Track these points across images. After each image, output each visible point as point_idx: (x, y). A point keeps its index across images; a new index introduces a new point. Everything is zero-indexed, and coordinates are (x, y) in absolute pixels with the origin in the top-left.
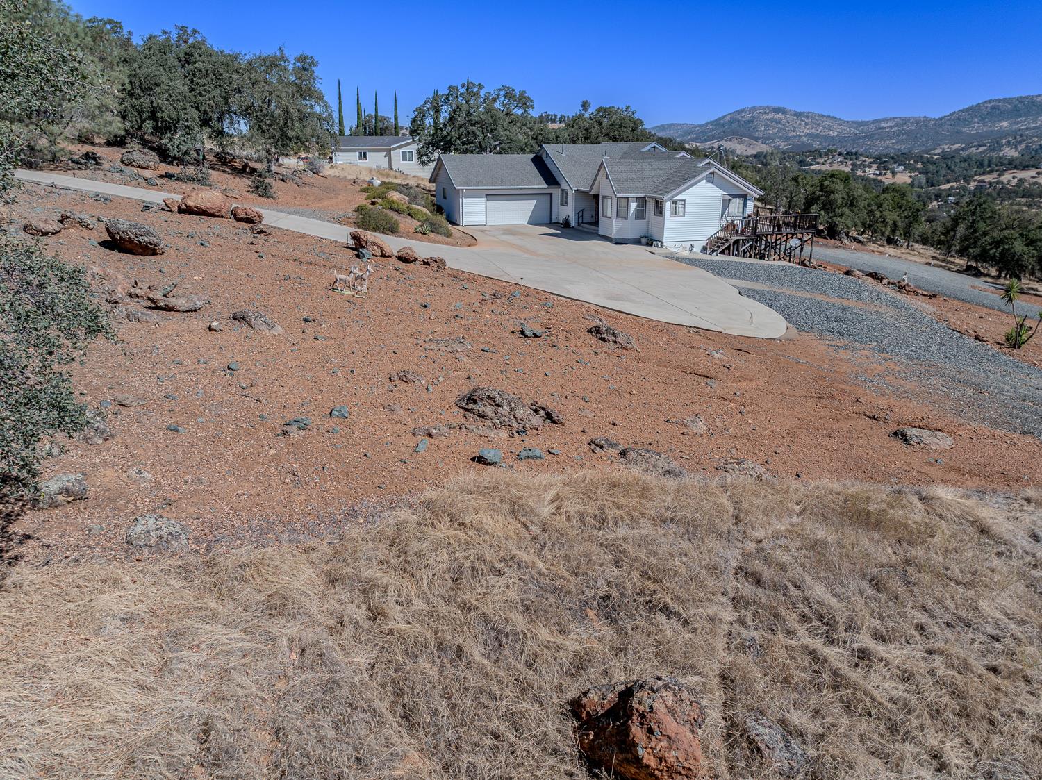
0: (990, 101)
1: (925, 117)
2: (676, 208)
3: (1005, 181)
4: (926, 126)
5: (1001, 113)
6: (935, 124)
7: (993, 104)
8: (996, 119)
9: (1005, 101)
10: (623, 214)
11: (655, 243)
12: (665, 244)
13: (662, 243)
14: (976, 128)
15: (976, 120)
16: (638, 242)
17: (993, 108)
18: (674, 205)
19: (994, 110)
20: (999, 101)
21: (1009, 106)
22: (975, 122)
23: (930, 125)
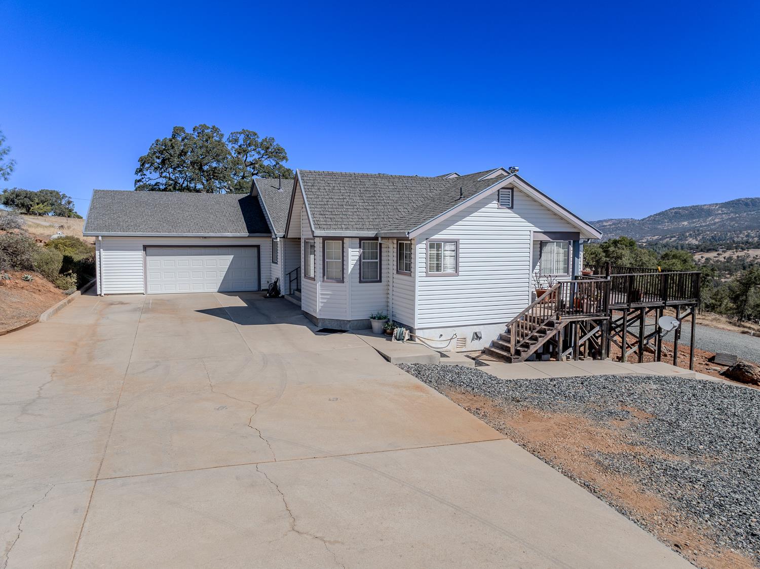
0: (673, 209)
1: (632, 219)
2: (438, 257)
3: (697, 260)
4: (633, 224)
5: (682, 216)
6: (639, 224)
7: (676, 210)
8: (679, 220)
9: (683, 208)
10: (335, 271)
11: (397, 331)
12: (418, 333)
13: (411, 330)
14: (667, 226)
15: (666, 221)
16: (364, 327)
17: (676, 213)
18: (434, 252)
19: (677, 214)
20: (679, 208)
21: (687, 212)
22: (665, 222)
23: (636, 223)
